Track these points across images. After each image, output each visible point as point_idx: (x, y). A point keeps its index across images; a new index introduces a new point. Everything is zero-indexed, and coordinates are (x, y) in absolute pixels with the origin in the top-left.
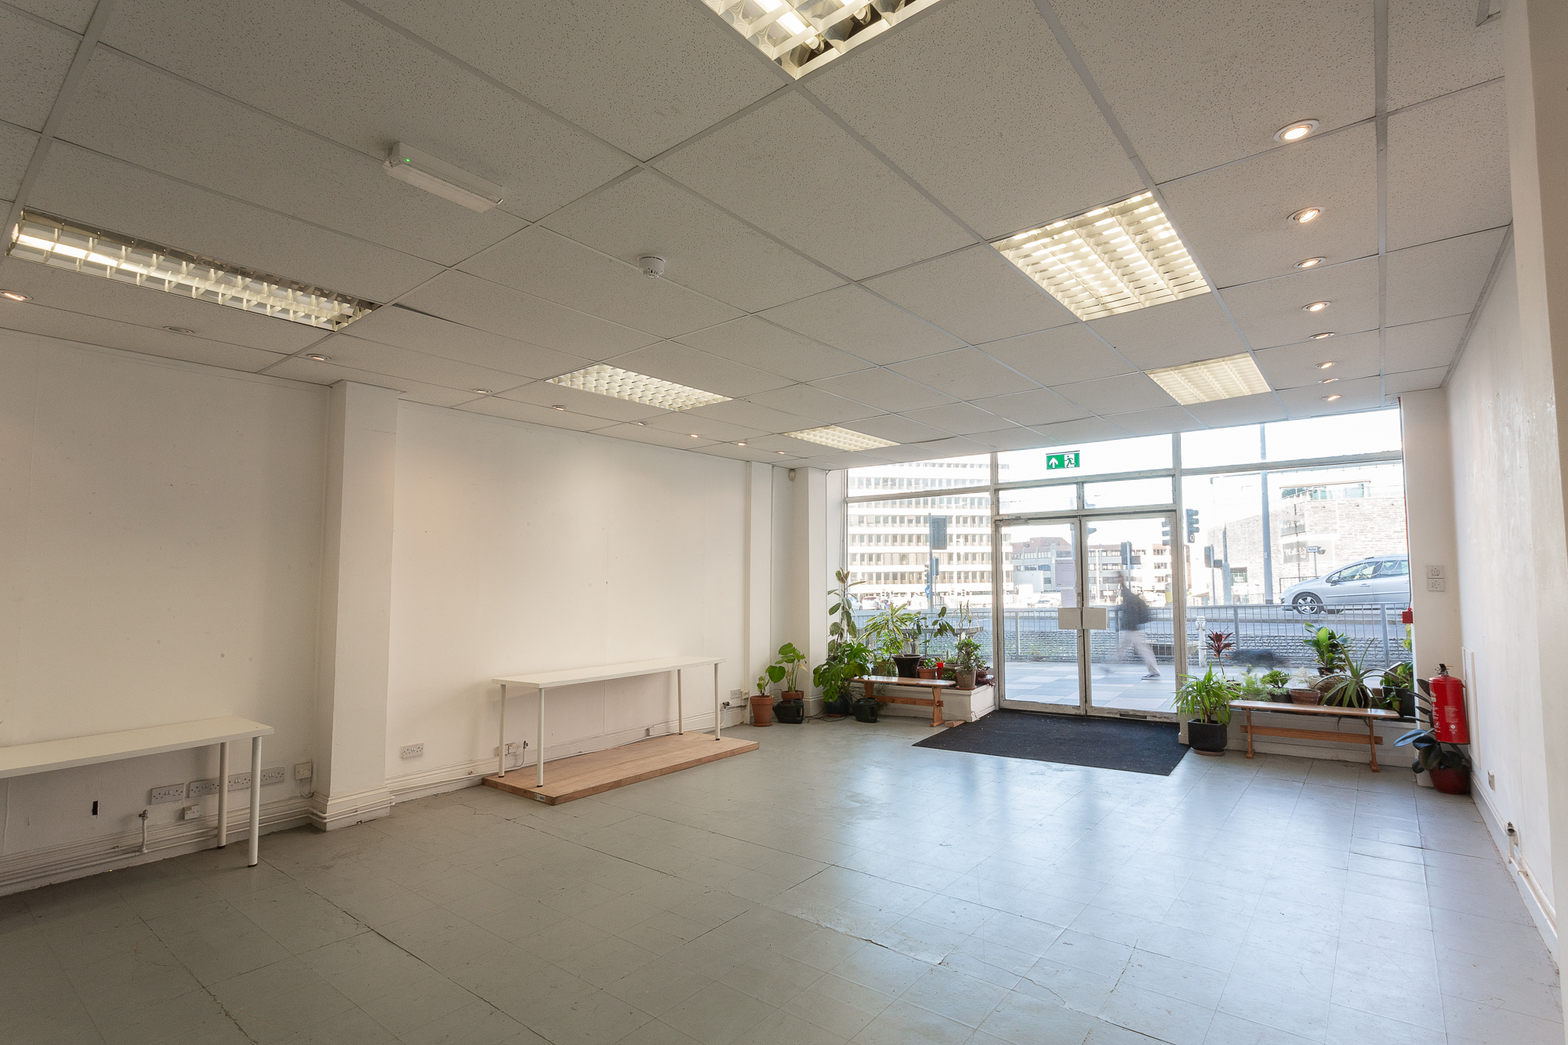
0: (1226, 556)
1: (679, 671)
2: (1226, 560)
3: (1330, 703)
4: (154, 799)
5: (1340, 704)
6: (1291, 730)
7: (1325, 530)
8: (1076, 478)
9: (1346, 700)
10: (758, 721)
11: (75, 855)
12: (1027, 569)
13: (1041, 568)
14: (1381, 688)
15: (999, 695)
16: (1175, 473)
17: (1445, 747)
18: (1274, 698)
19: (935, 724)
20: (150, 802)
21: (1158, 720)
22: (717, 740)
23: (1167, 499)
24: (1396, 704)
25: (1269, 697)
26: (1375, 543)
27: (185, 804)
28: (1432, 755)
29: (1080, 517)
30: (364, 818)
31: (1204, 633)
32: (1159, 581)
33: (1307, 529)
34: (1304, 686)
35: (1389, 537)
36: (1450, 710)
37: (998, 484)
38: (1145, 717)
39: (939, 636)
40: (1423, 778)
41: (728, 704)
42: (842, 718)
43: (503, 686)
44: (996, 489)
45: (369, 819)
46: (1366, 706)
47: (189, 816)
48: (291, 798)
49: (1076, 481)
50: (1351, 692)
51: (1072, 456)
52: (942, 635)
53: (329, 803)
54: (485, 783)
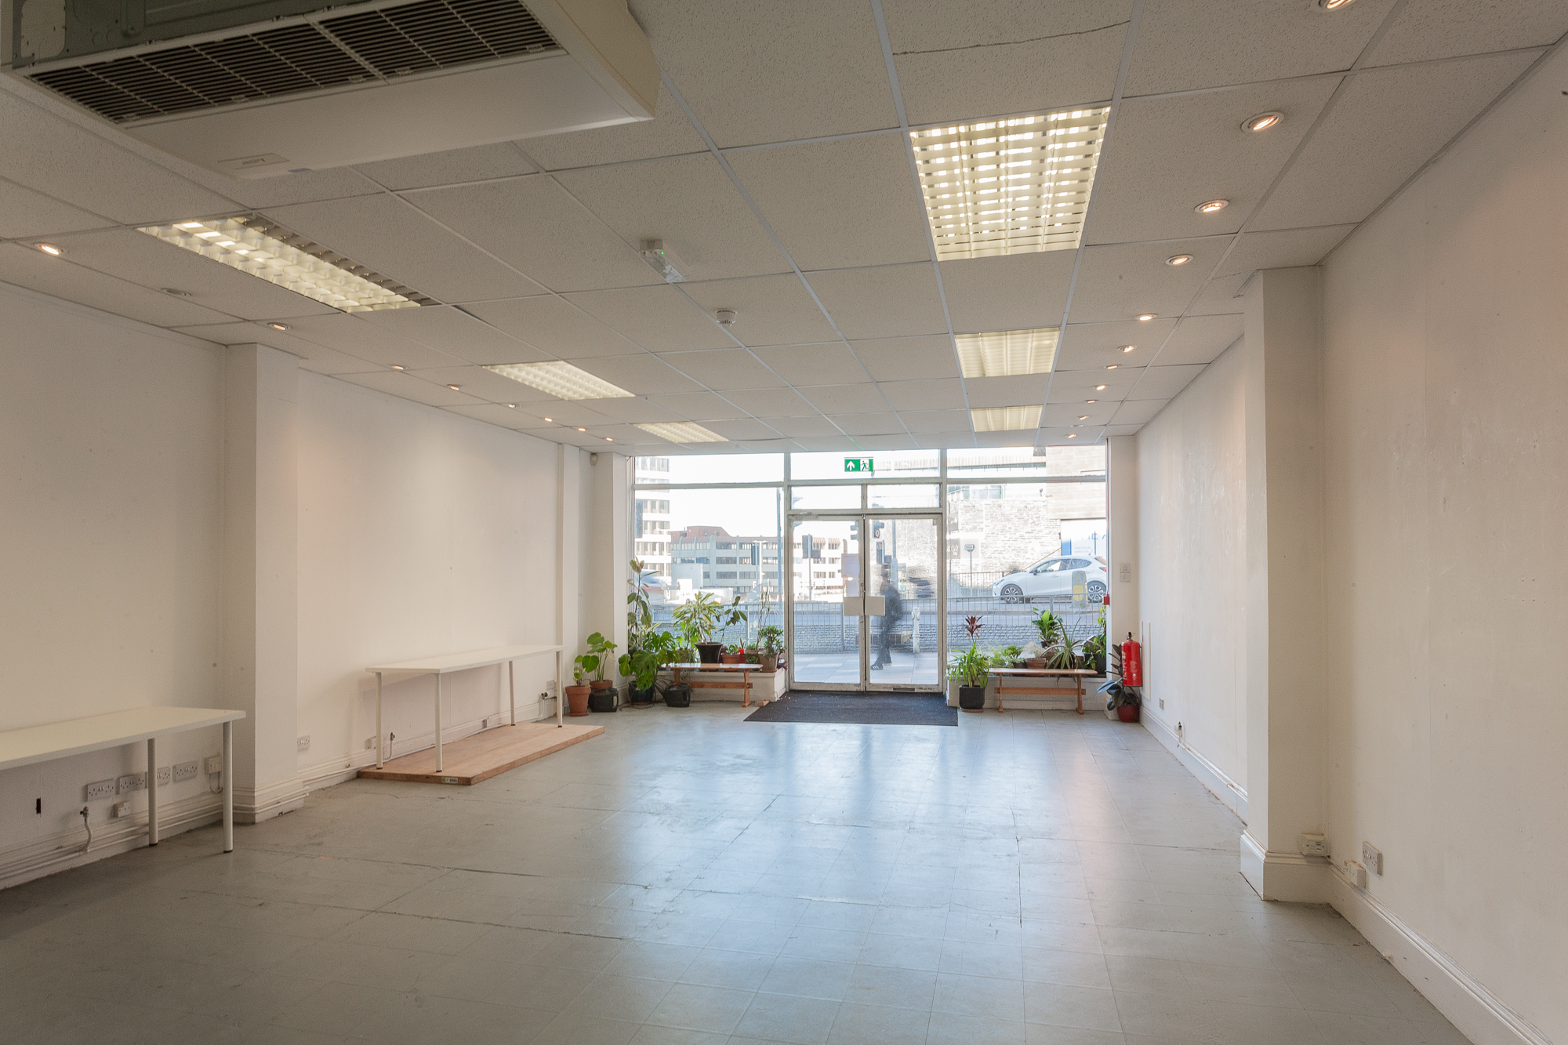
0: (894, 552)
1: (511, 663)
2: (895, 556)
3: (1052, 667)
4: (89, 795)
5: (1059, 667)
6: (1029, 689)
7: (974, 528)
8: (862, 480)
9: (1063, 665)
10: (572, 712)
11: (26, 855)
12: (683, 561)
13: (700, 560)
14: (1083, 655)
15: (789, 678)
16: (942, 482)
17: (1127, 690)
18: (1015, 665)
19: (747, 704)
20: (86, 799)
21: (923, 691)
22: (560, 727)
23: (934, 503)
24: (1093, 665)
25: (1012, 665)
26: (1011, 542)
27: (116, 800)
28: (1120, 696)
29: (864, 518)
30: (285, 809)
31: (918, 623)
32: (818, 577)
33: (960, 527)
34: (1033, 656)
35: (1022, 537)
36: (1133, 663)
37: (790, 481)
38: (914, 689)
39: (732, 624)
40: (1111, 714)
41: (546, 695)
42: (650, 705)
43: (379, 674)
44: (788, 485)
45: (288, 811)
46: (1074, 668)
47: (121, 813)
48: (203, 794)
49: (862, 483)
50: (1066, 659)
51: (867, 461)
52: (734, 624)
53: (256, 794)
54: (361, 775)
